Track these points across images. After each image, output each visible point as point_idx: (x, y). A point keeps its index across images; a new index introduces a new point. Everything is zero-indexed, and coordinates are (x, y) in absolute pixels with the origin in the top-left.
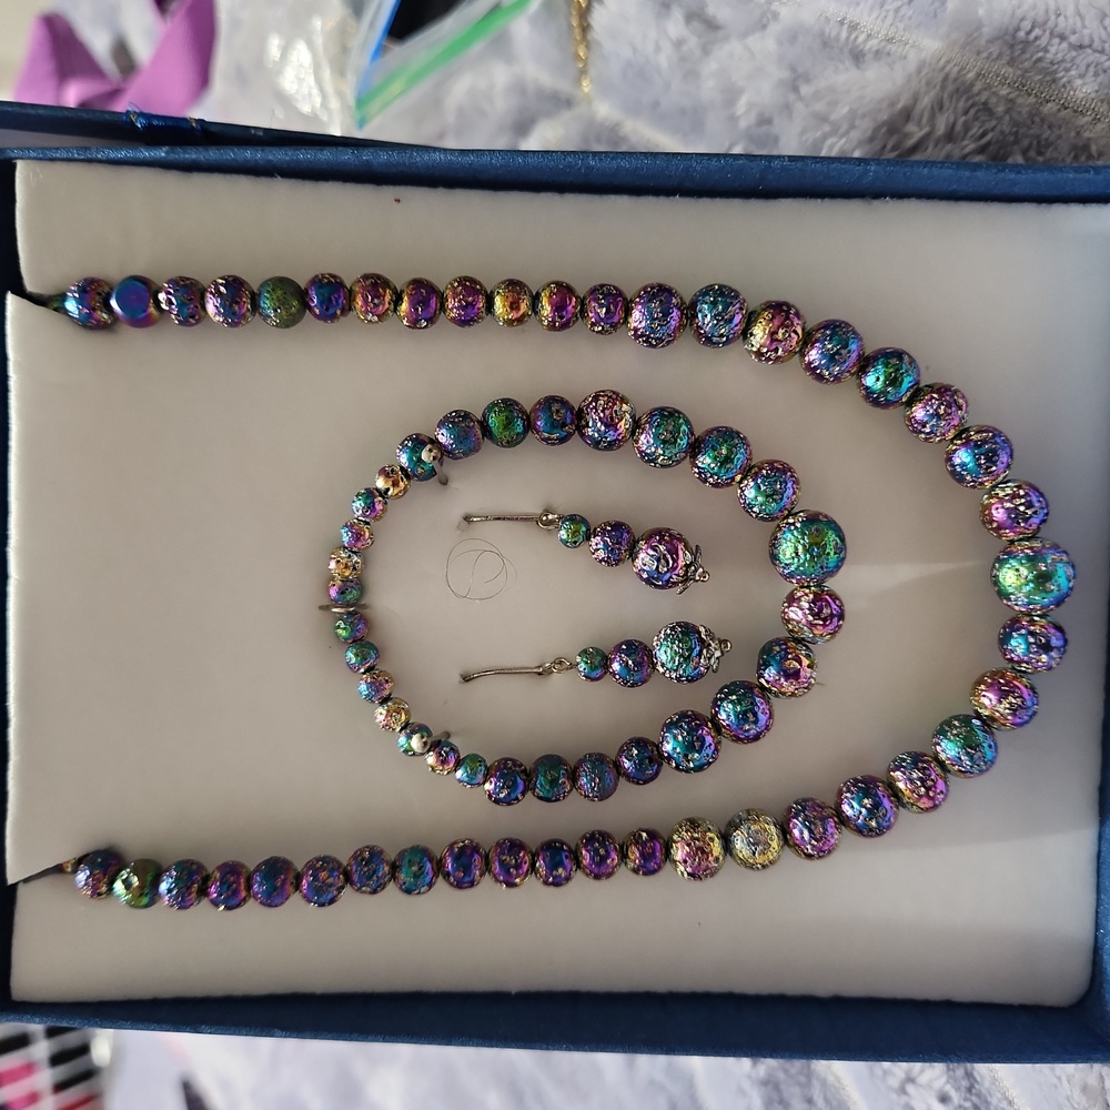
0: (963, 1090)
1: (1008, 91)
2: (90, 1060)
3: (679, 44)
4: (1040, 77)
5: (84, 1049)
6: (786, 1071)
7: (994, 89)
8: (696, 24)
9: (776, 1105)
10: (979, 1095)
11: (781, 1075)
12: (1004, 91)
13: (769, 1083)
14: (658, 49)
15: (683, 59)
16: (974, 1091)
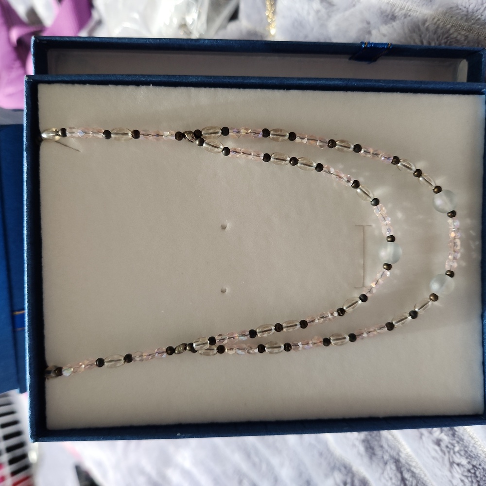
0: (450, 435)
1: (465, 32)
2: (28, 461)
3: (318, 12)
4: (478, 26)
5: (24, 456)
6: (371, 435)
7: (459, 32)
8: (324, 4)
9: (369, 449)
10: (458, 437)
11: (369, 437)
12: (463, 33)
13: (365, 441)
14: (309, 14)
15: (319, 19)
16: (456, 436)
